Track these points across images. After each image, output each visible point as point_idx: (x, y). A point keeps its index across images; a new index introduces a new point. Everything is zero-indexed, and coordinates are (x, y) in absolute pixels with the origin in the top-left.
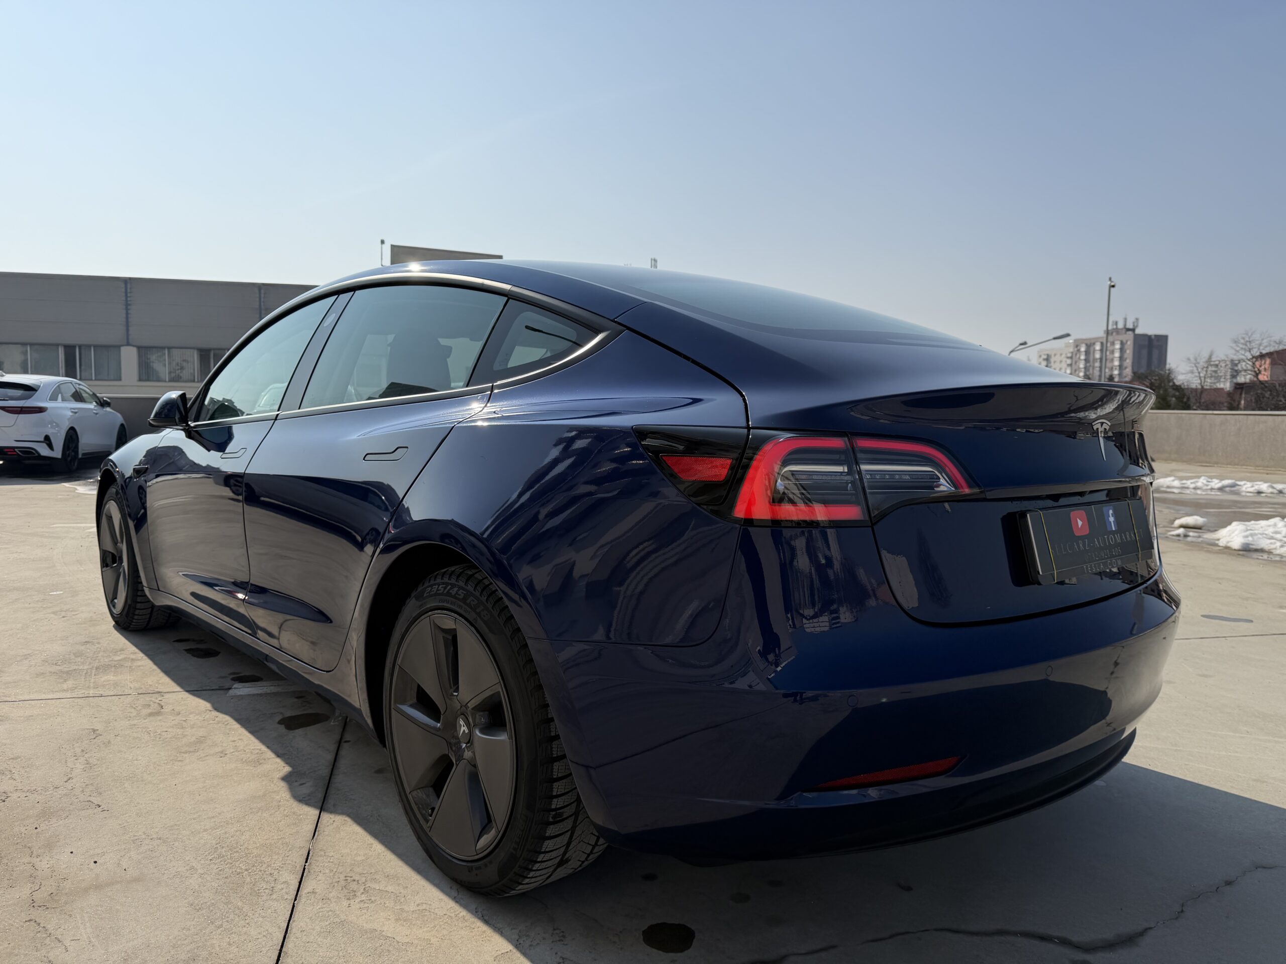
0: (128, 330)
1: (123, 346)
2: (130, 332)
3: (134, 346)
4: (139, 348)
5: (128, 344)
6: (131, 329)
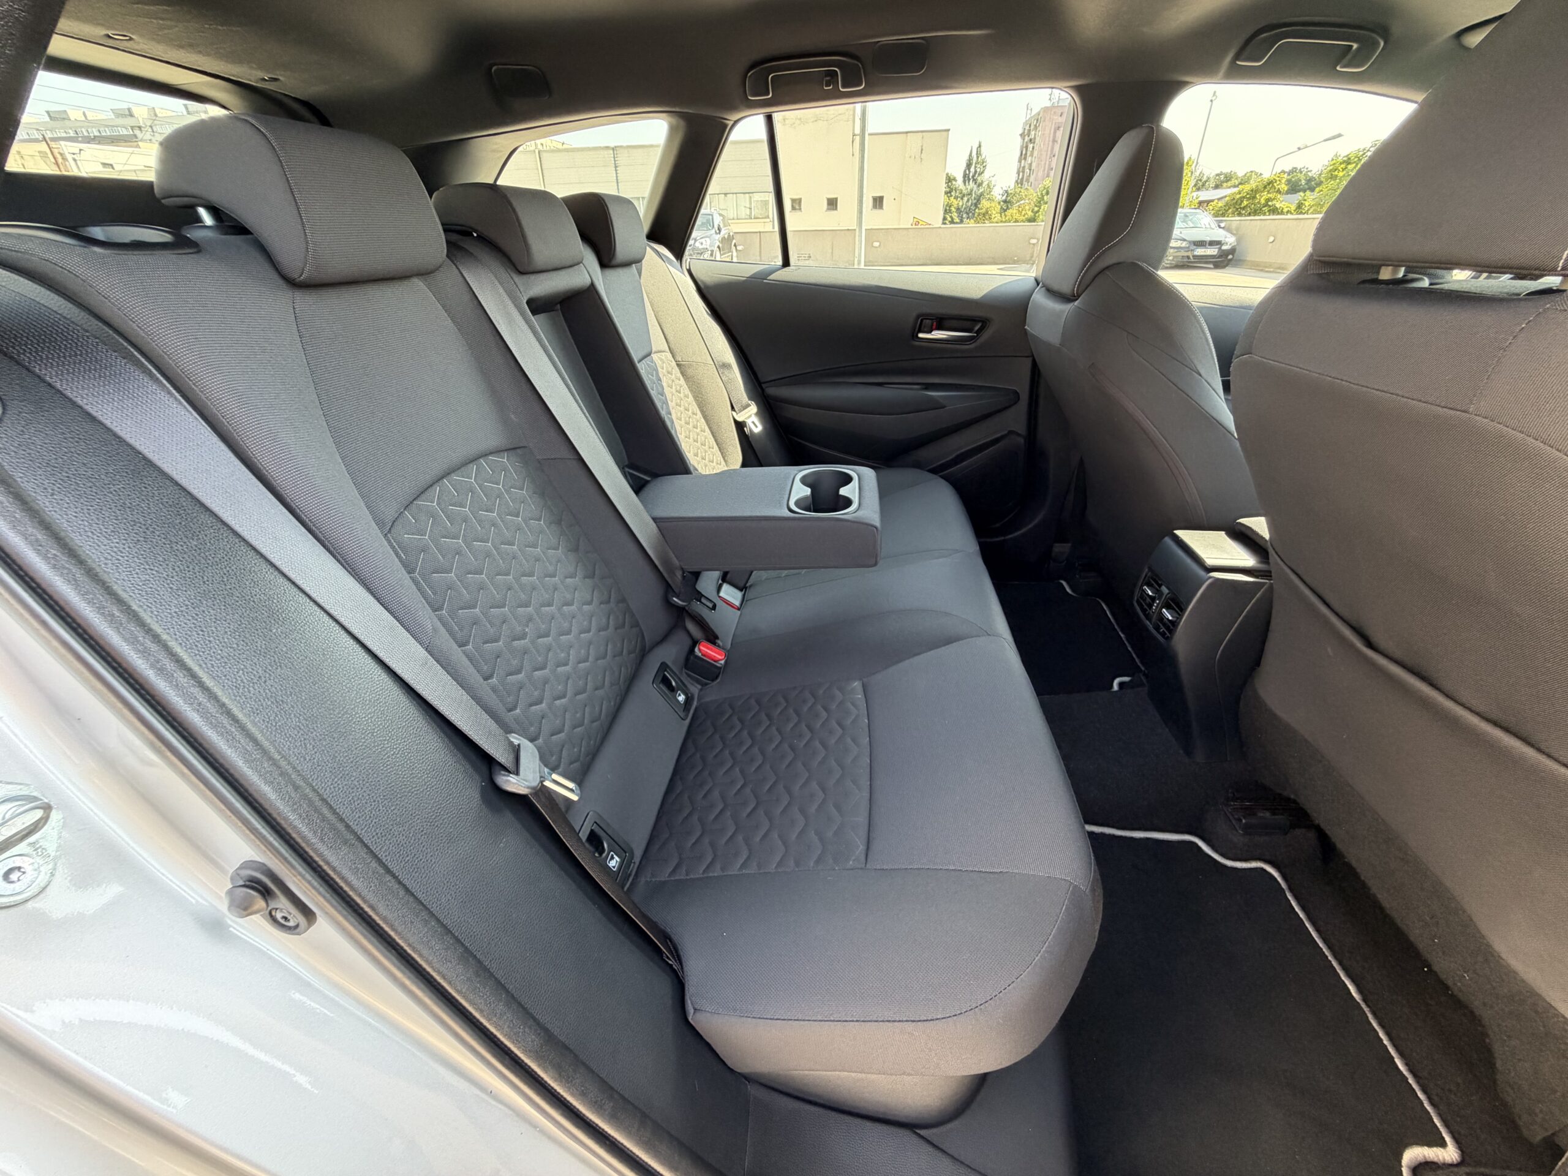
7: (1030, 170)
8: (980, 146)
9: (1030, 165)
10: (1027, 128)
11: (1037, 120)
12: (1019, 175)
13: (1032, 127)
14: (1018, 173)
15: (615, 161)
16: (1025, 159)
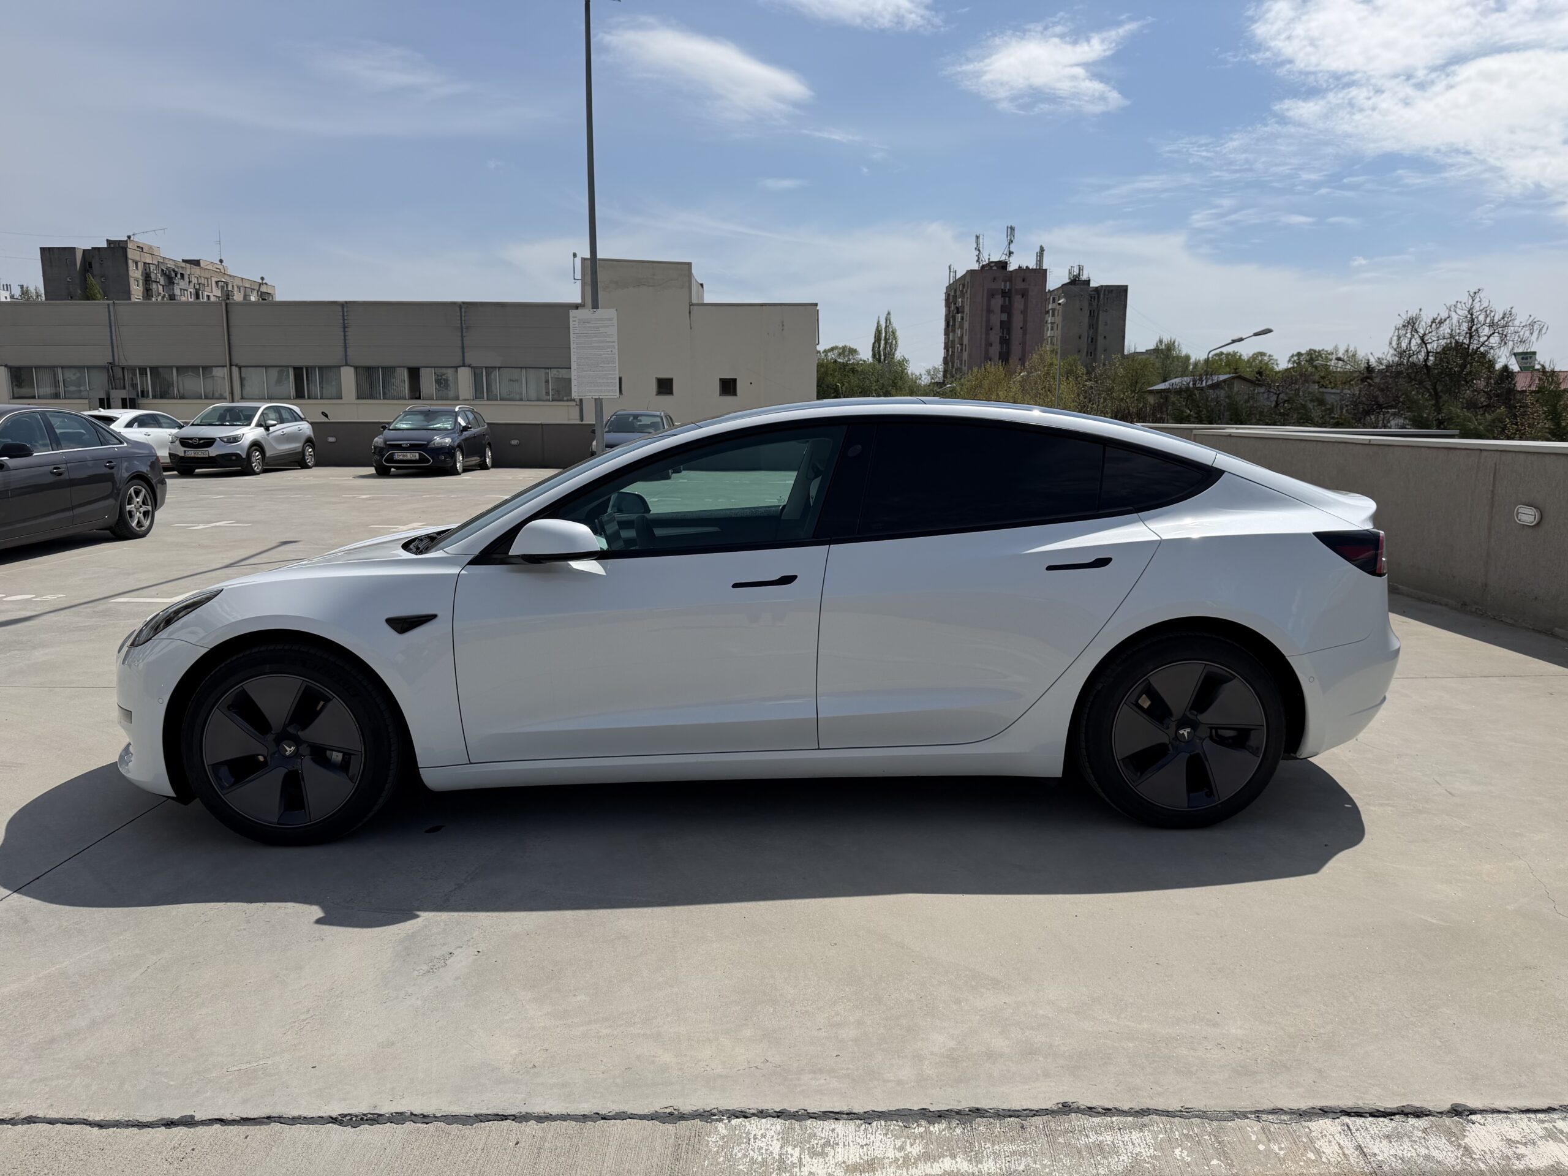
0: (346, 351)
1: (343, 366)
2: (348, 353)
3: (351, 366)
4: (356, 368)
5: (347, 365)
6: (348, 350)
7: (962, 345)
8: (889, 314)
9: (961, 338)
10: (952, 293)
11: (964, 286)
12: (948, 351)
13: (958, 293)
14: (946, 348)
15: (344, 320)
16: (954, 331)
